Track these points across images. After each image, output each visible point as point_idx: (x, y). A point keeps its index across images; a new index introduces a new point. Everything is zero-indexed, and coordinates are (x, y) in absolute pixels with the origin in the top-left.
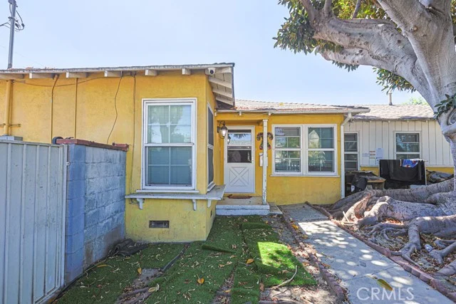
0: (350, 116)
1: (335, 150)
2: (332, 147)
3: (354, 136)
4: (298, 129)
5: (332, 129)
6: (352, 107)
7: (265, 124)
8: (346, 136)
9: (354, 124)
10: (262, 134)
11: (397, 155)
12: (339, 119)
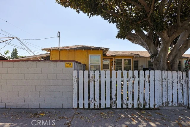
0: (135, 56)
1: (131, 65)
2: (130, 64)
3: (137, 61)
4: (122, 60)
5: (130, 60)
6: (135, 54)
7: (114, 59)
8: (134, 61)
9: (137, 58)
10: (113, 61)
11: (149, 67)
12: (132, 57)
